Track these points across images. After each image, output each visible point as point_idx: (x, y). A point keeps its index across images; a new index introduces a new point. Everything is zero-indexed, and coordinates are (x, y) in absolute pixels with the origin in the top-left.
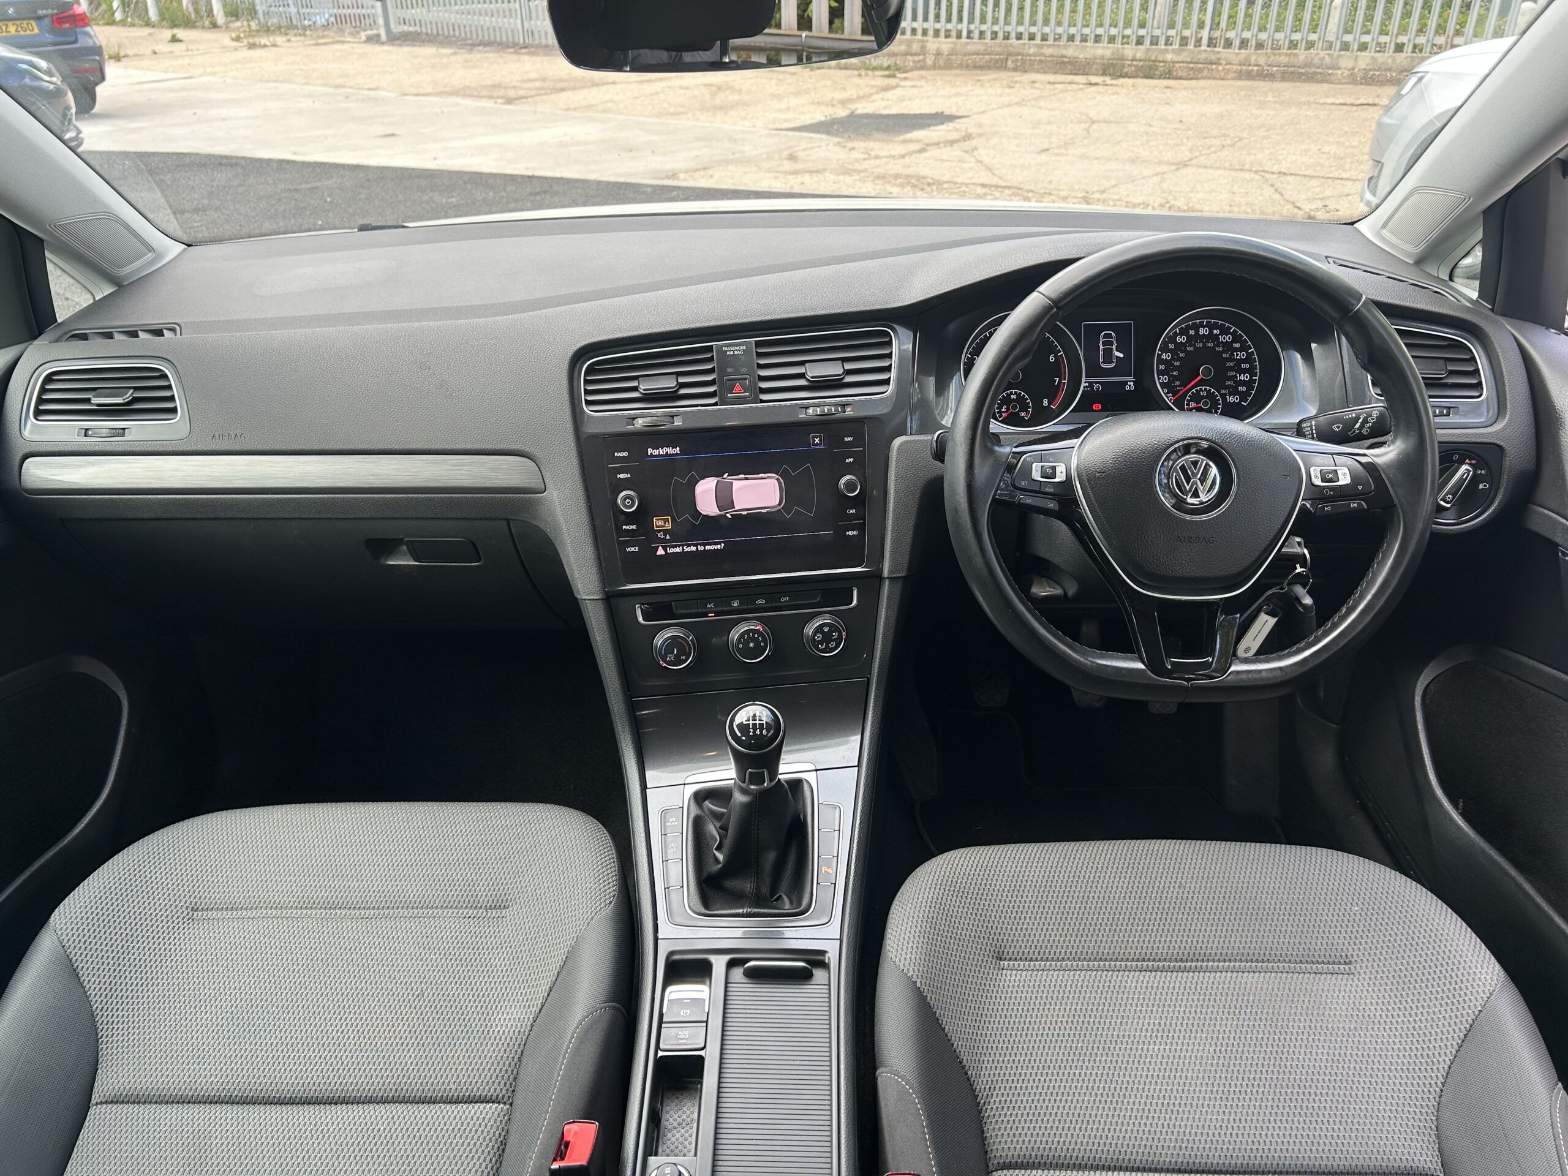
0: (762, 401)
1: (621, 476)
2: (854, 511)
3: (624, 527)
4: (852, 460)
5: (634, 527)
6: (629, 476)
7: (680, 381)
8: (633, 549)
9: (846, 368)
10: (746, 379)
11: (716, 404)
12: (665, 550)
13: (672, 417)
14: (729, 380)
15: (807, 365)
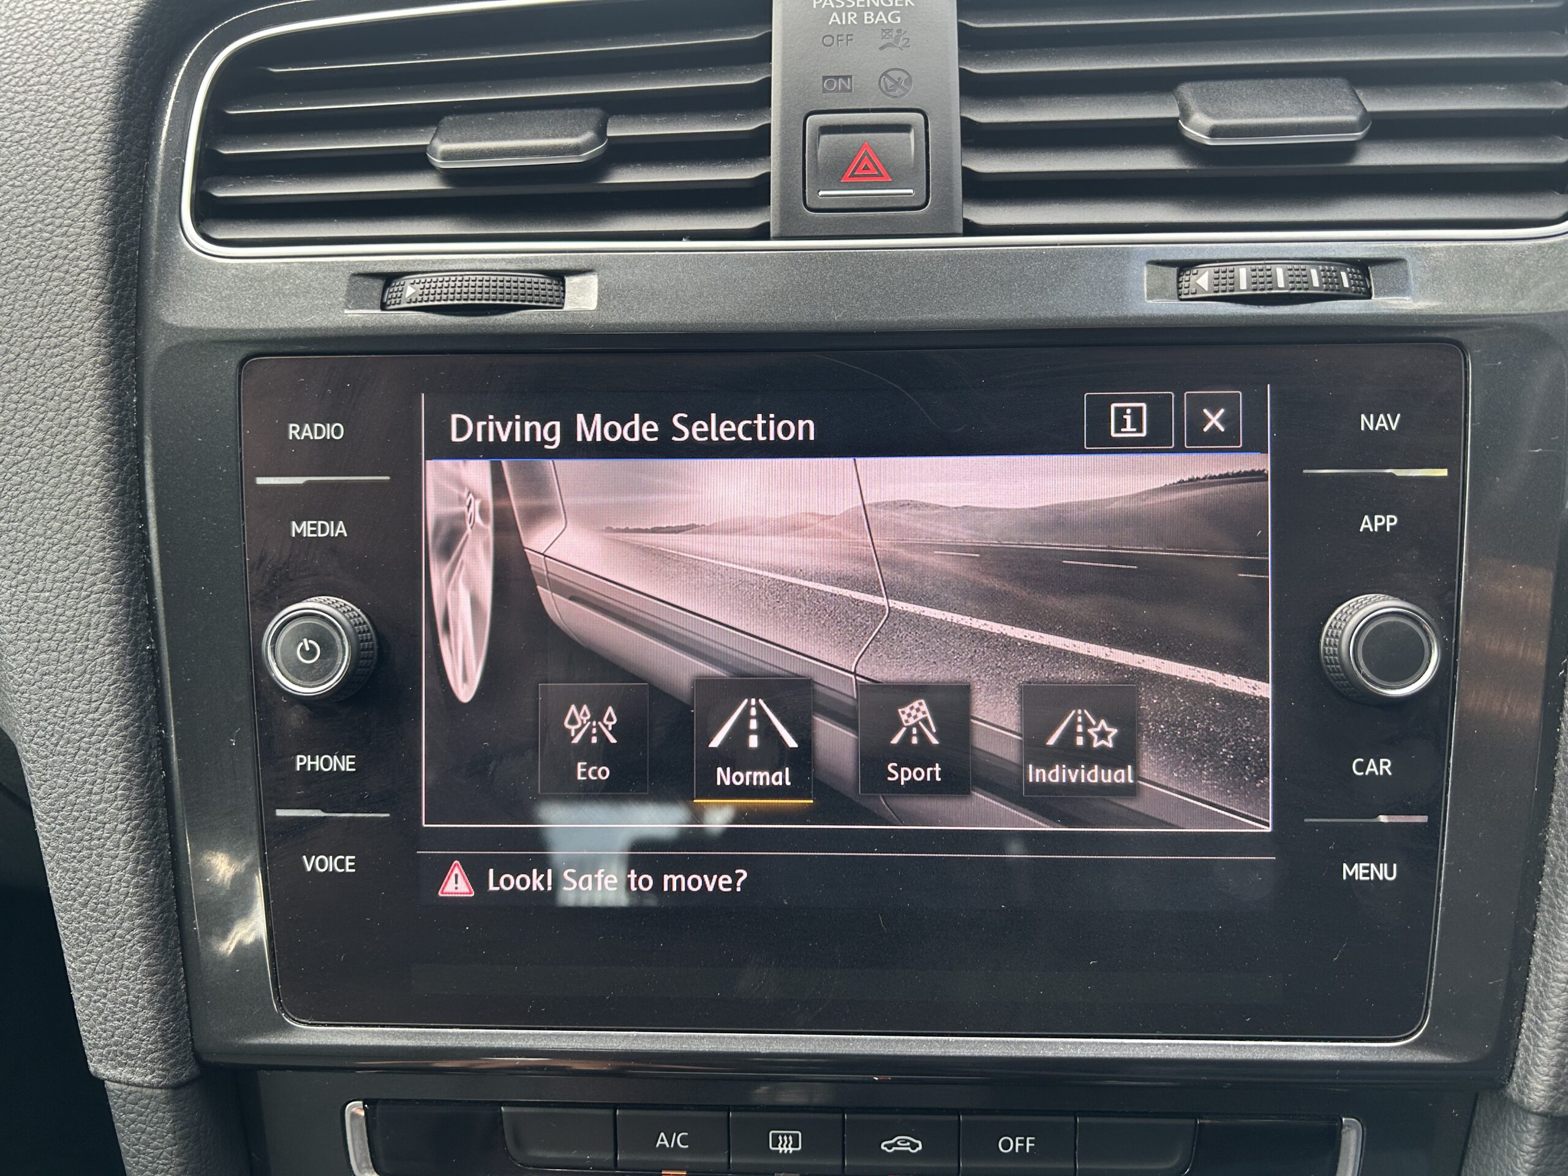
0: (971, 229)
1: (304, 528)
2: (1384, 767)
3: (302, 761)
4: (1390, 521)
5: (346, 764)
6: (341, 529)
7: (615, 131)
8: (331, 864)
9: (1370, 108)
10: (905, 128)
11: (762, 233)
12: (477, 879)
13: (559, 276)
14: (826, 129)
15: (1186, 90)
